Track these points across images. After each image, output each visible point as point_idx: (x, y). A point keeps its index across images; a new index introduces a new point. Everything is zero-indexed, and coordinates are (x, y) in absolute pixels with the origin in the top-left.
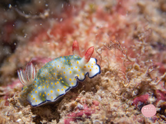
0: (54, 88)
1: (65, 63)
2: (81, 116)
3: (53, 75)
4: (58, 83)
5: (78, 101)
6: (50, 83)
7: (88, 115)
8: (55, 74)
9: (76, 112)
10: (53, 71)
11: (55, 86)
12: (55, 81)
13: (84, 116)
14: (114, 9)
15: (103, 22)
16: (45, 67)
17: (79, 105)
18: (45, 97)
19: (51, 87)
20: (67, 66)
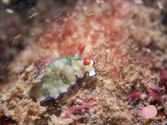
0: (57, 86)
1: (67, 64)
2: (80, 110)
3: (55, 74)
4: (60, 81)
5: (78, 97)
6: (53, 81)
7: (87, 109)
8: (58, 73)
9: (76, 107)
10: (56, 70)
11: (58, 84)
16: (49, 66)
18: (49, 94)
19: (54, 85)
20: (68, 66)
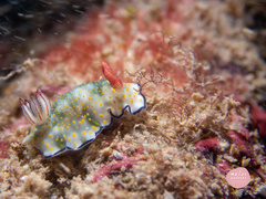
0: (78, 129)
1: (94, 92)
2: (119, 169)
3: (75, 110)
5: (114, 148)
6: (71, 122)
8: (80, 108)
9: (111, 164)
10: (76, 103)
11: (79, 126)
12: (79, 118)
13: (123, 168)
14: (163, 14)
15: (147, 33)
16: (64, 97)
17: (115, 153)
18: (64, 143)
20: (96, 96)
